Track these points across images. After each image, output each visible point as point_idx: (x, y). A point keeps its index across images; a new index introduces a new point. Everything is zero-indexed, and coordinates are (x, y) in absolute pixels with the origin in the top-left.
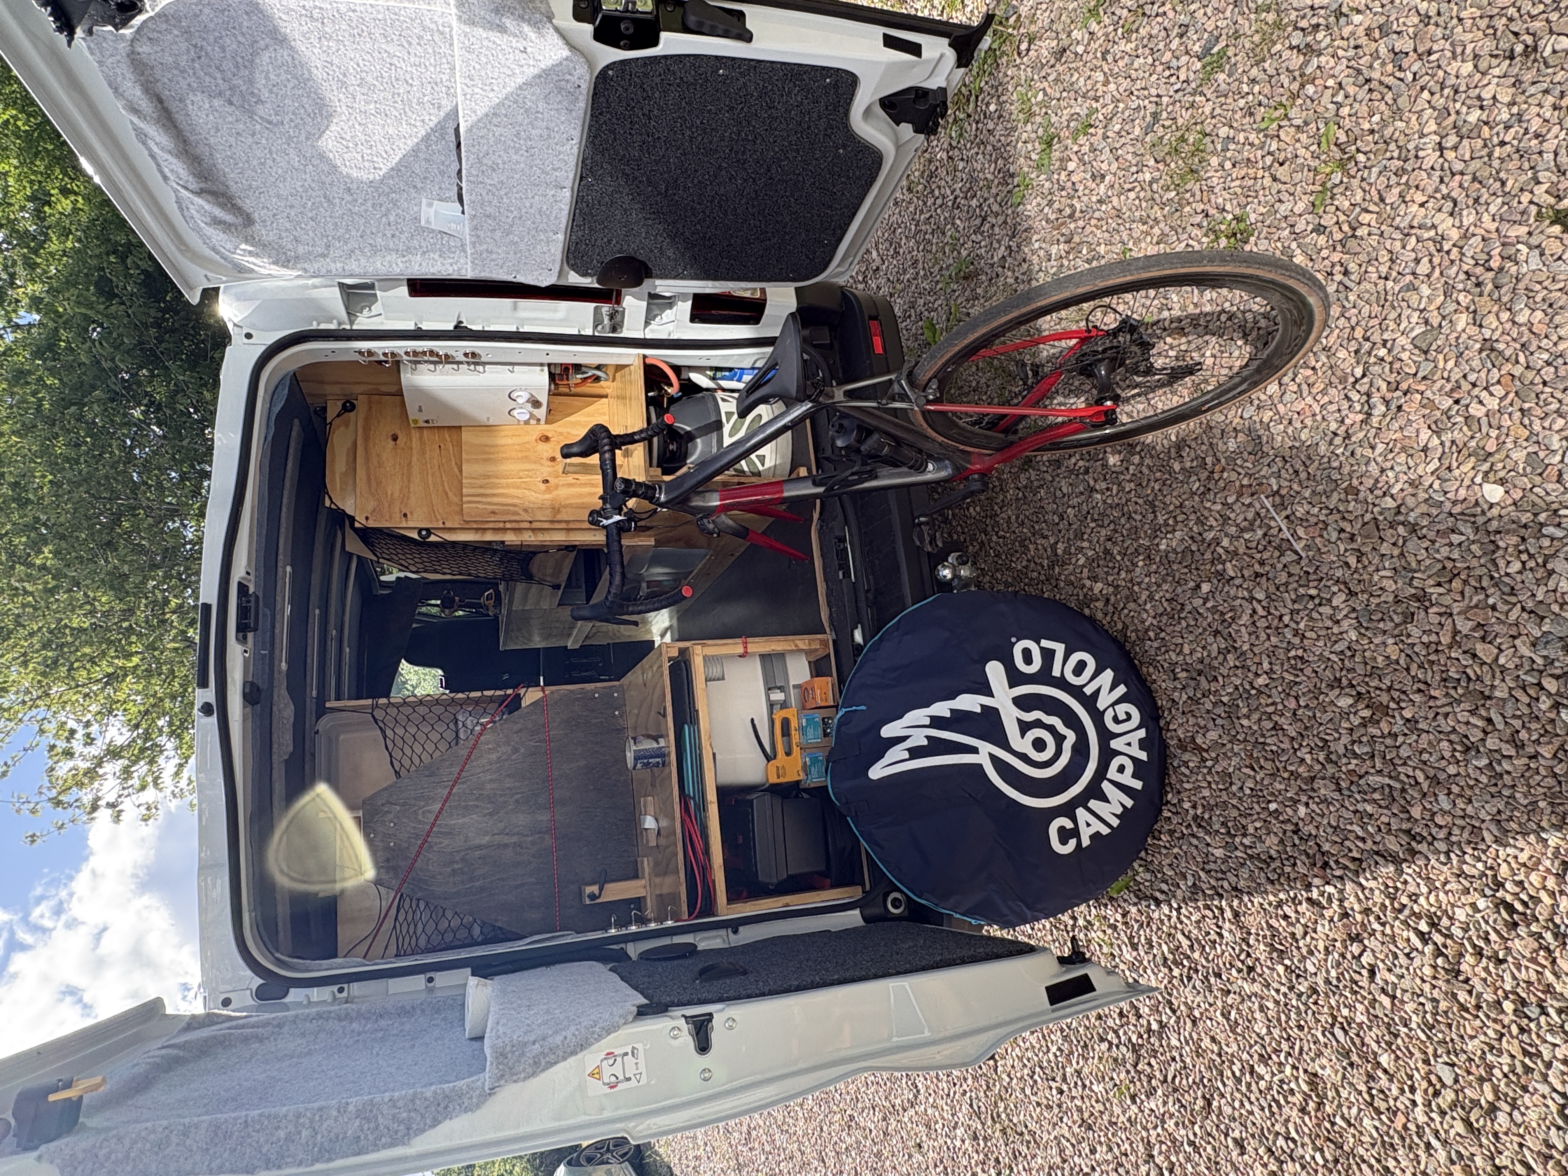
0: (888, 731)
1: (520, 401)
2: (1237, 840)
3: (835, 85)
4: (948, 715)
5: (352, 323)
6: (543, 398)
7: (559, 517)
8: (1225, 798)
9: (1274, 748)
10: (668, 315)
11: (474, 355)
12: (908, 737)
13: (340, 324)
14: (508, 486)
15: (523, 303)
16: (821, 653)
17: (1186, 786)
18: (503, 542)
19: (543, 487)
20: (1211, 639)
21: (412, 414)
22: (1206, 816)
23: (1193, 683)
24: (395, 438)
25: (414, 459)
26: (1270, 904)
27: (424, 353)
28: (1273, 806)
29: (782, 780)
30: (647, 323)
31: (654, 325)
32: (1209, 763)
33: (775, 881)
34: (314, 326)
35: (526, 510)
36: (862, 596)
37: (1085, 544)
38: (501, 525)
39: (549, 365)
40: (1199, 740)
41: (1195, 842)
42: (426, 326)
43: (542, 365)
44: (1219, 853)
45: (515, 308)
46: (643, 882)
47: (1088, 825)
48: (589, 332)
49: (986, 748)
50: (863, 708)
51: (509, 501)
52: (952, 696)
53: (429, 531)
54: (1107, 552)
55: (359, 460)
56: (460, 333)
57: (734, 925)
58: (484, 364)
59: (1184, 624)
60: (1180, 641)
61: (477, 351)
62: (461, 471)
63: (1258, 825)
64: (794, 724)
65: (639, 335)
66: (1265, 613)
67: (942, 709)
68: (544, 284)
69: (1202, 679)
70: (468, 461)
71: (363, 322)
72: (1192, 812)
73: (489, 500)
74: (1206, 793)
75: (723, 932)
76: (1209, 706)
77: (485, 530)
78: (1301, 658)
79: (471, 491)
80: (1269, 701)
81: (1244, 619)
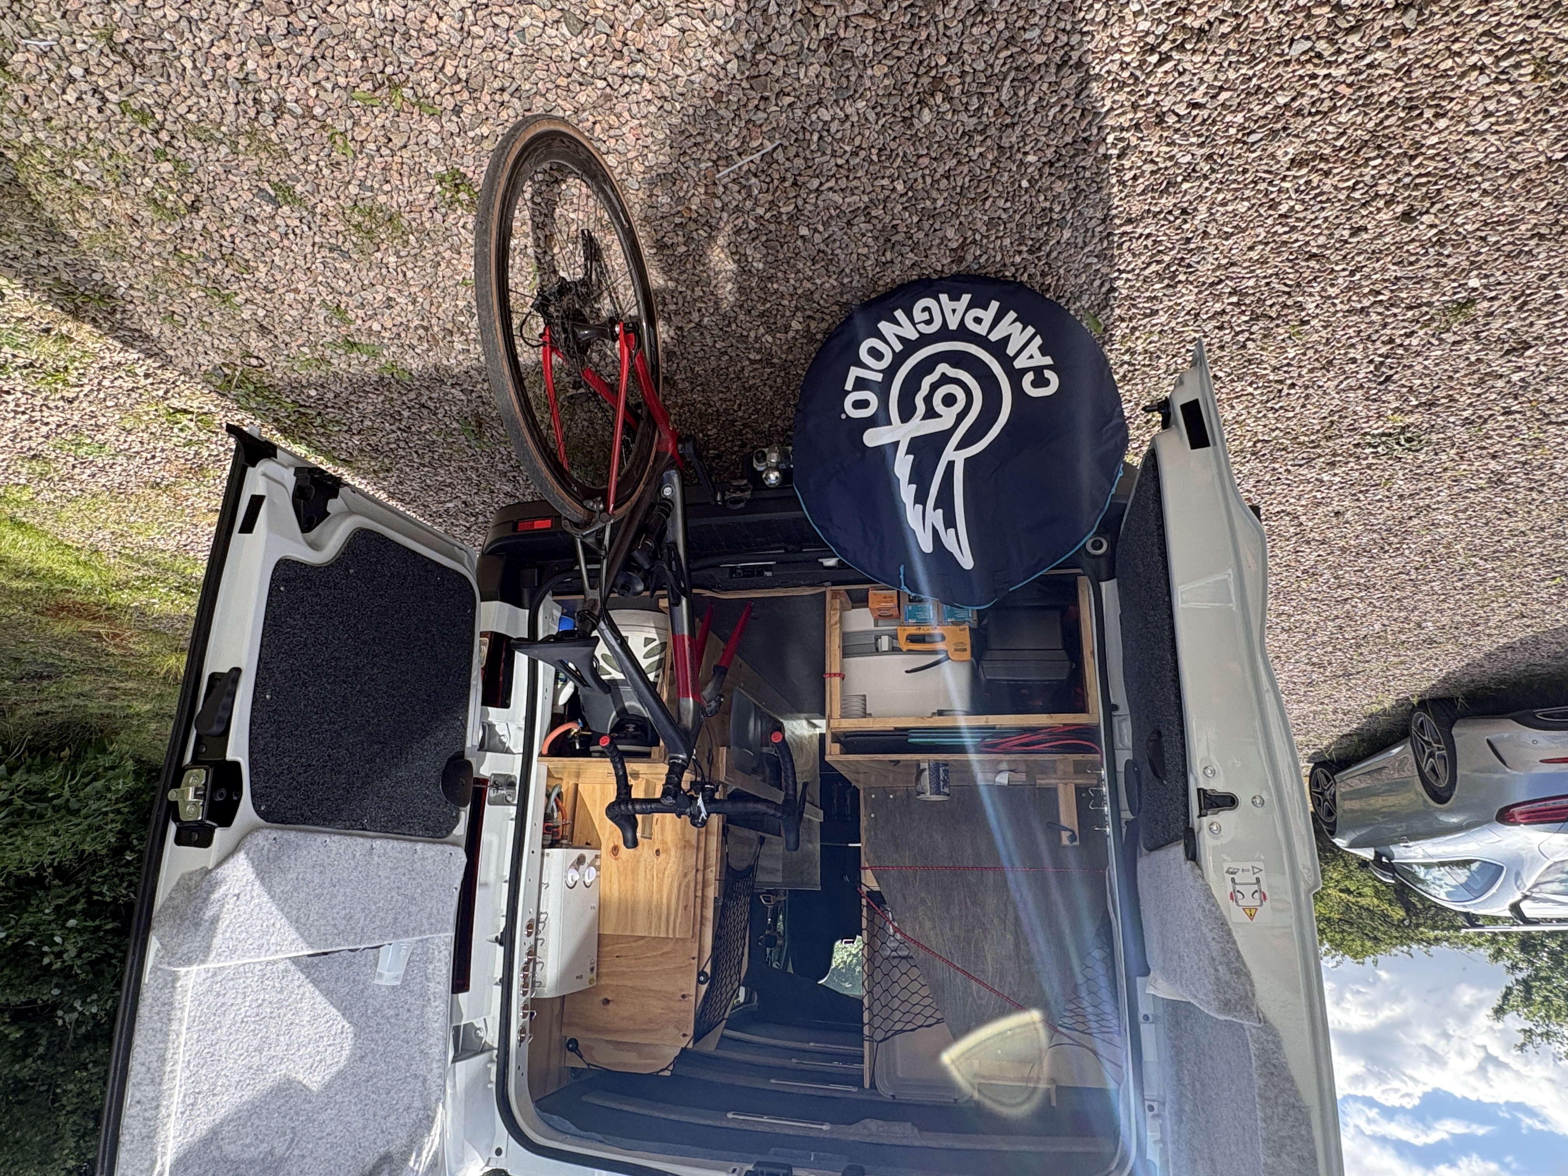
0: (926, 545)
1: (577, 877)
2: (1055, 217)
3: (287, 581)
5: (491, 1048)
6: (576, 853)
7: (694, 842)
8: (1013, 225)
9: (967, 179)
10: (500, 729)
11: (529, 927)
12: (934, 527)
13: (492, 1061)
14: (660, 891)
15: (481, 877)
16: (845, 598)
17: (998, 258)
18: (716, 899)
19: (663, 856)
20: (855, 229)
21: (584, 985)
22: (1030, 242)
23: (897, 247)
24: (607, 1002)
25: (629, 983)
26: (1121, 191)
27: (525, 977)
28: (1025, 184)
29: (968, 647)
30: (508, 751)
31: (510, 744)
32: (978, 237)
33: (1068, 663)
34: (493, 1086)
35: (685, 875)
36: (791, 557)
37: (752, 334)
38: (699, 901)
39: (544, 847)
40: (955, 245)
41: (1054, 254)
42: (499, 974)
43: (543, 855)
44: (1067, 234)
45: (486, 885)
46: (1061, 787)
47: (1031, 357)
48: (513, 810)
49: (950, 453)
51: (675, 891)
53: (701, 973)
54: (762, 315)
55: (627, 1039)
56: (507, 939)
57: (1110, 708)
58: (539, 913)
59: (838, 251)
60: (855, 256)
61: (526, 923)
62: (643, 938)
63: (1042, 198)
64: (913, 630)
65: (519, 759)
66: (833, 180)
67: (907, 492)
68: (464, 860)
69: (893, 239)
70: (633, 929)
71: (492, 1037)
72: (1025, 255)
73: (673, 911)
74: (1007, 242)
75: (1115, 720)
76: (921, 235)
77: (702, 917)
78: (880, 150)
79: (663, 928)
80: (920, 180)
81: (838, 198)
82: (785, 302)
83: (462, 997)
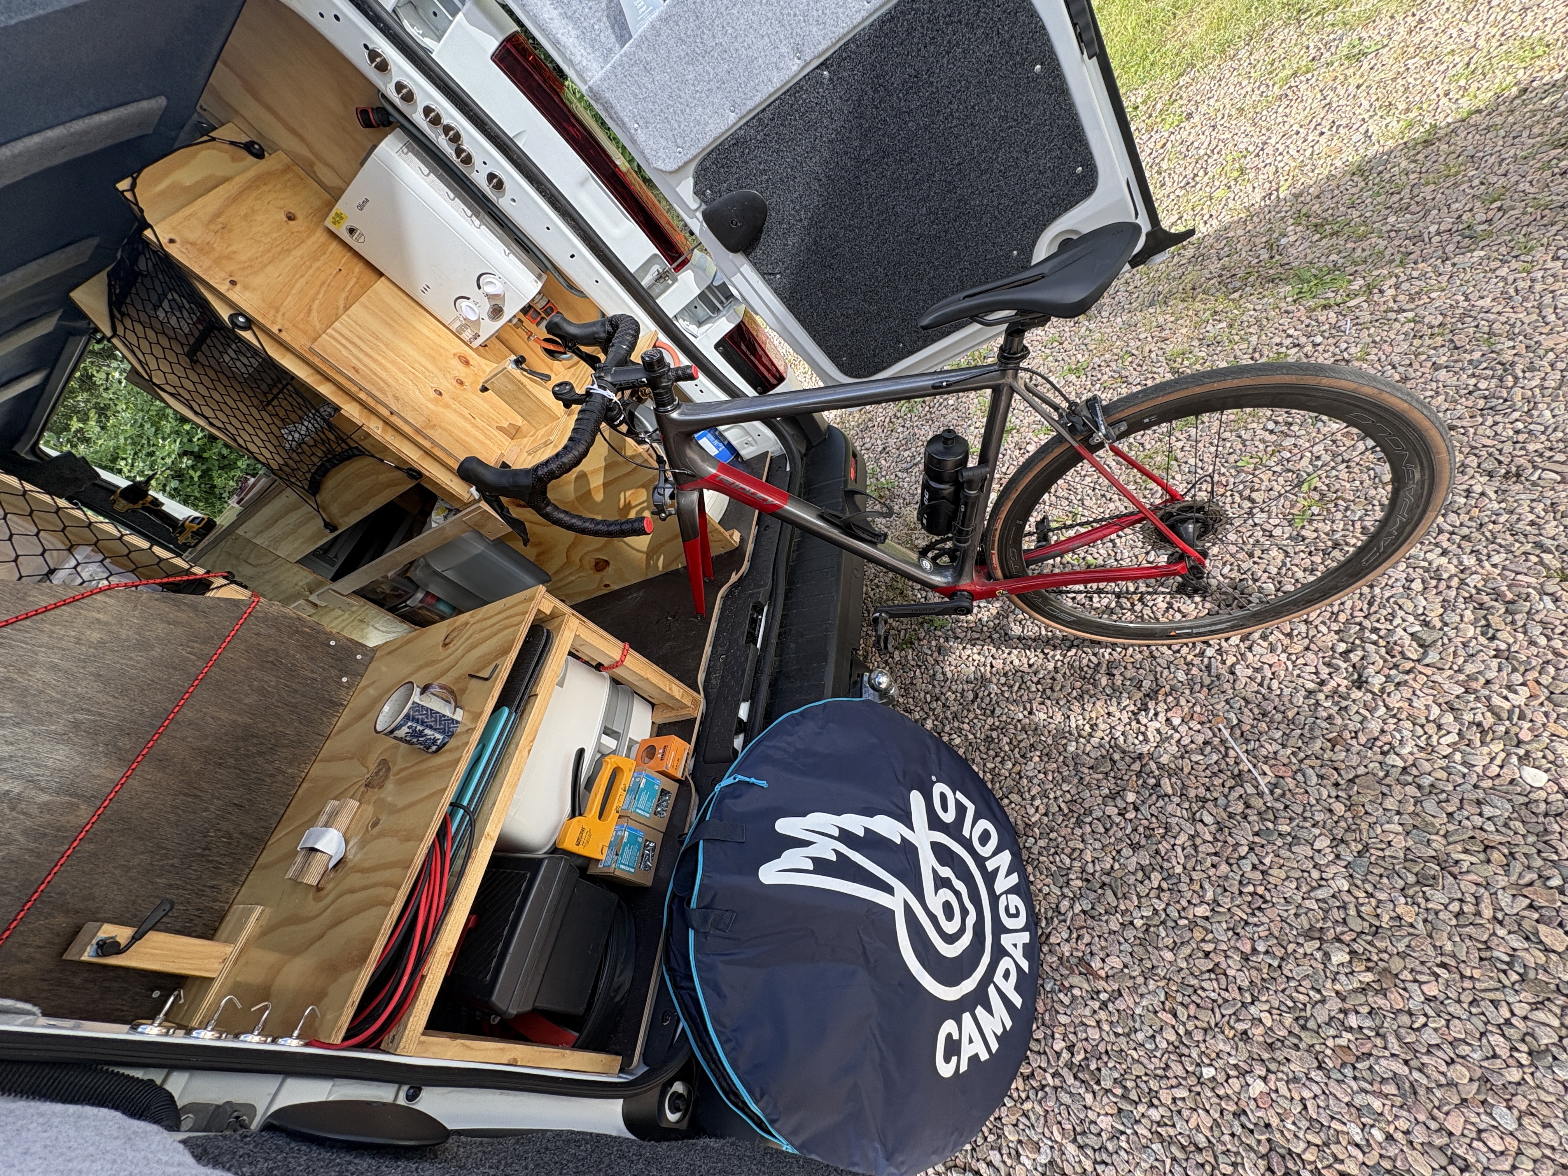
0: (785, 826)
1: (482, 295)
2: (1142, 1108)
3: (1079, 180)
4: (861, 834)
6: (507, 314)
7: (429, 432)
9: (1213, 995)
11: (497, 188)
12: (812, 843)
16: (682, 715)
17: (1063, 1019)
18: (337, 409)
19: (433, 394)
21: (344, 205)
22: (1093, 1067)
24: (291, 218)
25: (298, 253)
27: (447, 129)
28: (1208, 1072)
32: (1104, 996)
35: (396, 398)
38: (354, 389)
40: (1096, 964)
41: (1065, 1098)
44: (1105, 1122)
46: (228, 949)
47: (971, 1041)
49: (902, 891)
50: (764, 783)
51: (384, 375)
52: (870, 813)
53: (250, 324)
60: (1081, 846)
61: (508, 184)
62: (346, 309)
63: (1181, 1093)
64: (625, 780)
65: (672, 316)
66: (1210, 839)
67: (856, 823)
70: (368, 309)
73: (363, 357)
74: (1094, 1034)
76: (1115, 926)
77: (328, 379)
78: (1261, 896)
79: (344, 331)
80: (1210, 936)
81: (1182, 838)
82: (1009, 765)
83: (493, 44)
